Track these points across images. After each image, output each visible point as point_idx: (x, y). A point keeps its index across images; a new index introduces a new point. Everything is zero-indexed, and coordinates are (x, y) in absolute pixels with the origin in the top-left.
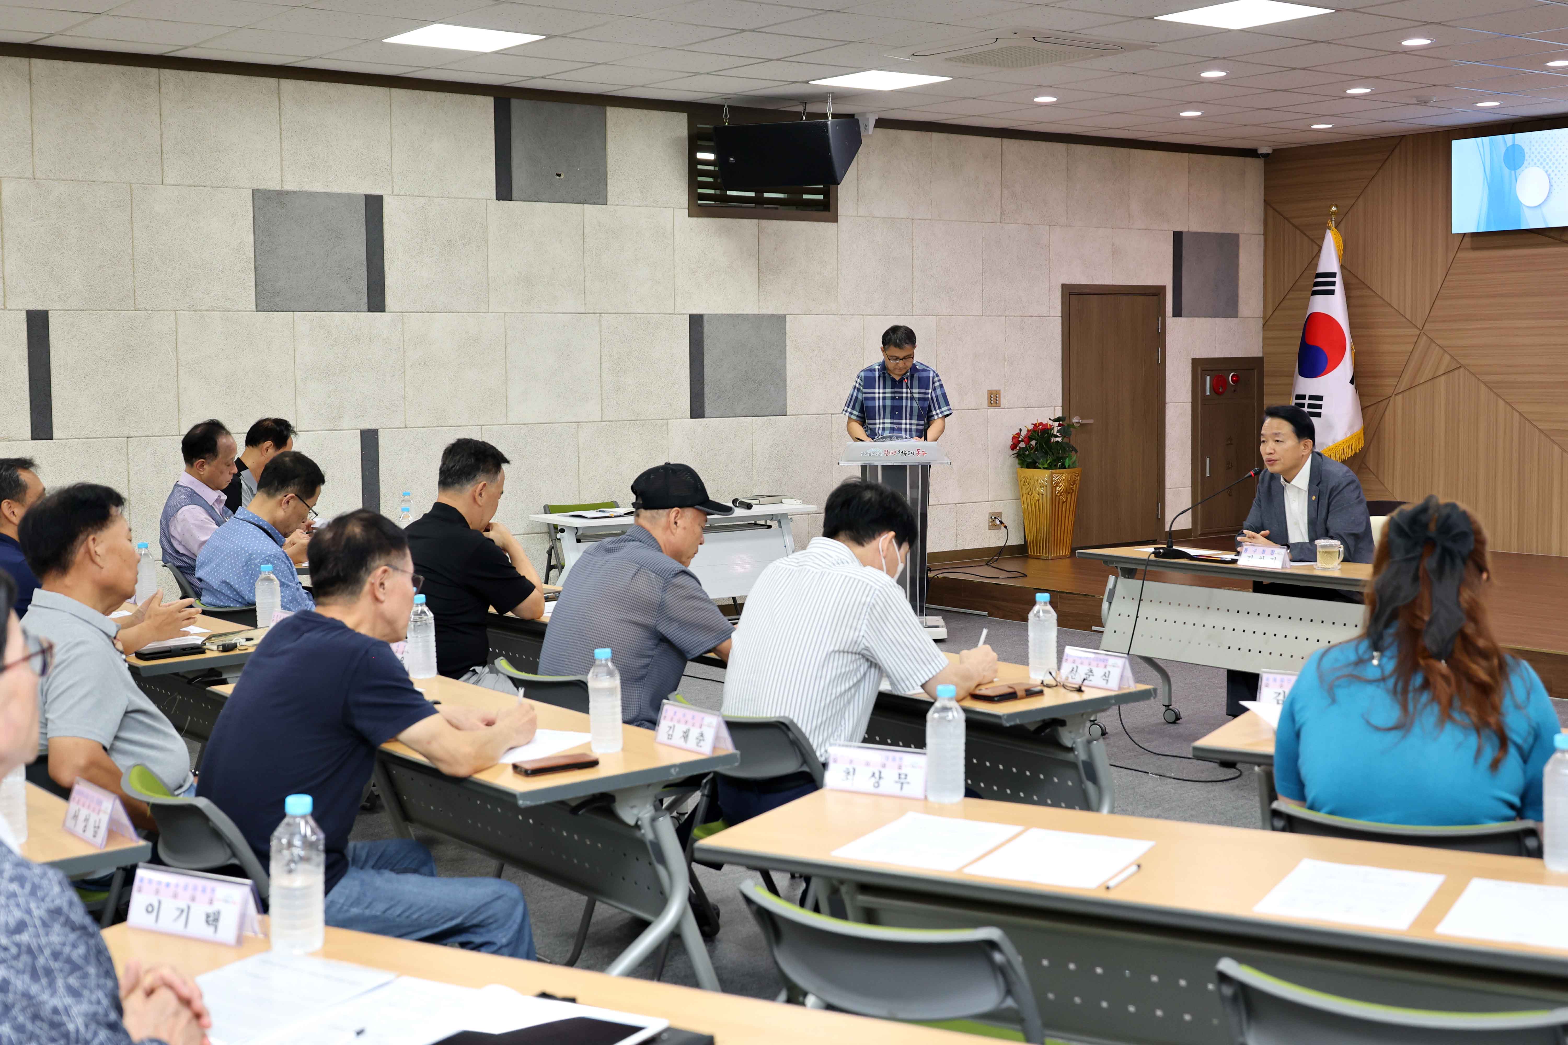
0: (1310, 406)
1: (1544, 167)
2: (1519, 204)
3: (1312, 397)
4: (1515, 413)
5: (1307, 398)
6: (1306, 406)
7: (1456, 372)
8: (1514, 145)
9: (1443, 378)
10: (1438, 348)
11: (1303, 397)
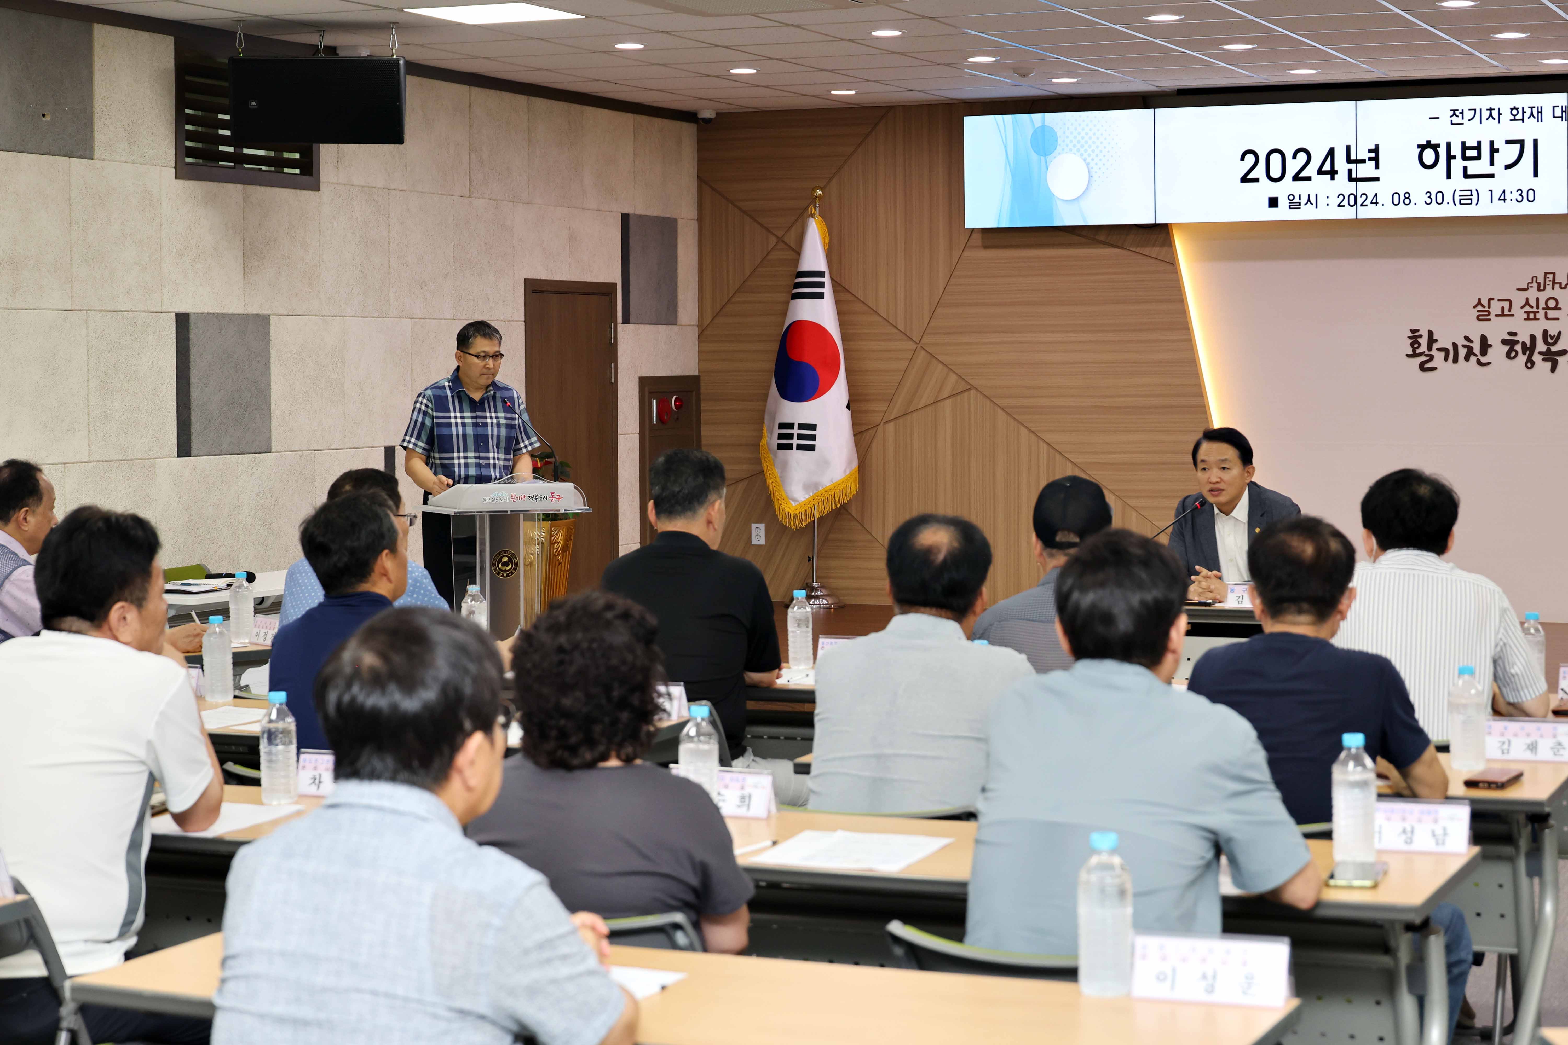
0: (800, 437)
1: (1082, 155)
2: (1050, 196)
3: (801, 426)
4: (1041, 443)
5: (796, 426)
6: (795, 437)
7: (966, 394)
8: (1043, 127)
9: (948, 402)
10: (940, 366)
11: (791, 426)
